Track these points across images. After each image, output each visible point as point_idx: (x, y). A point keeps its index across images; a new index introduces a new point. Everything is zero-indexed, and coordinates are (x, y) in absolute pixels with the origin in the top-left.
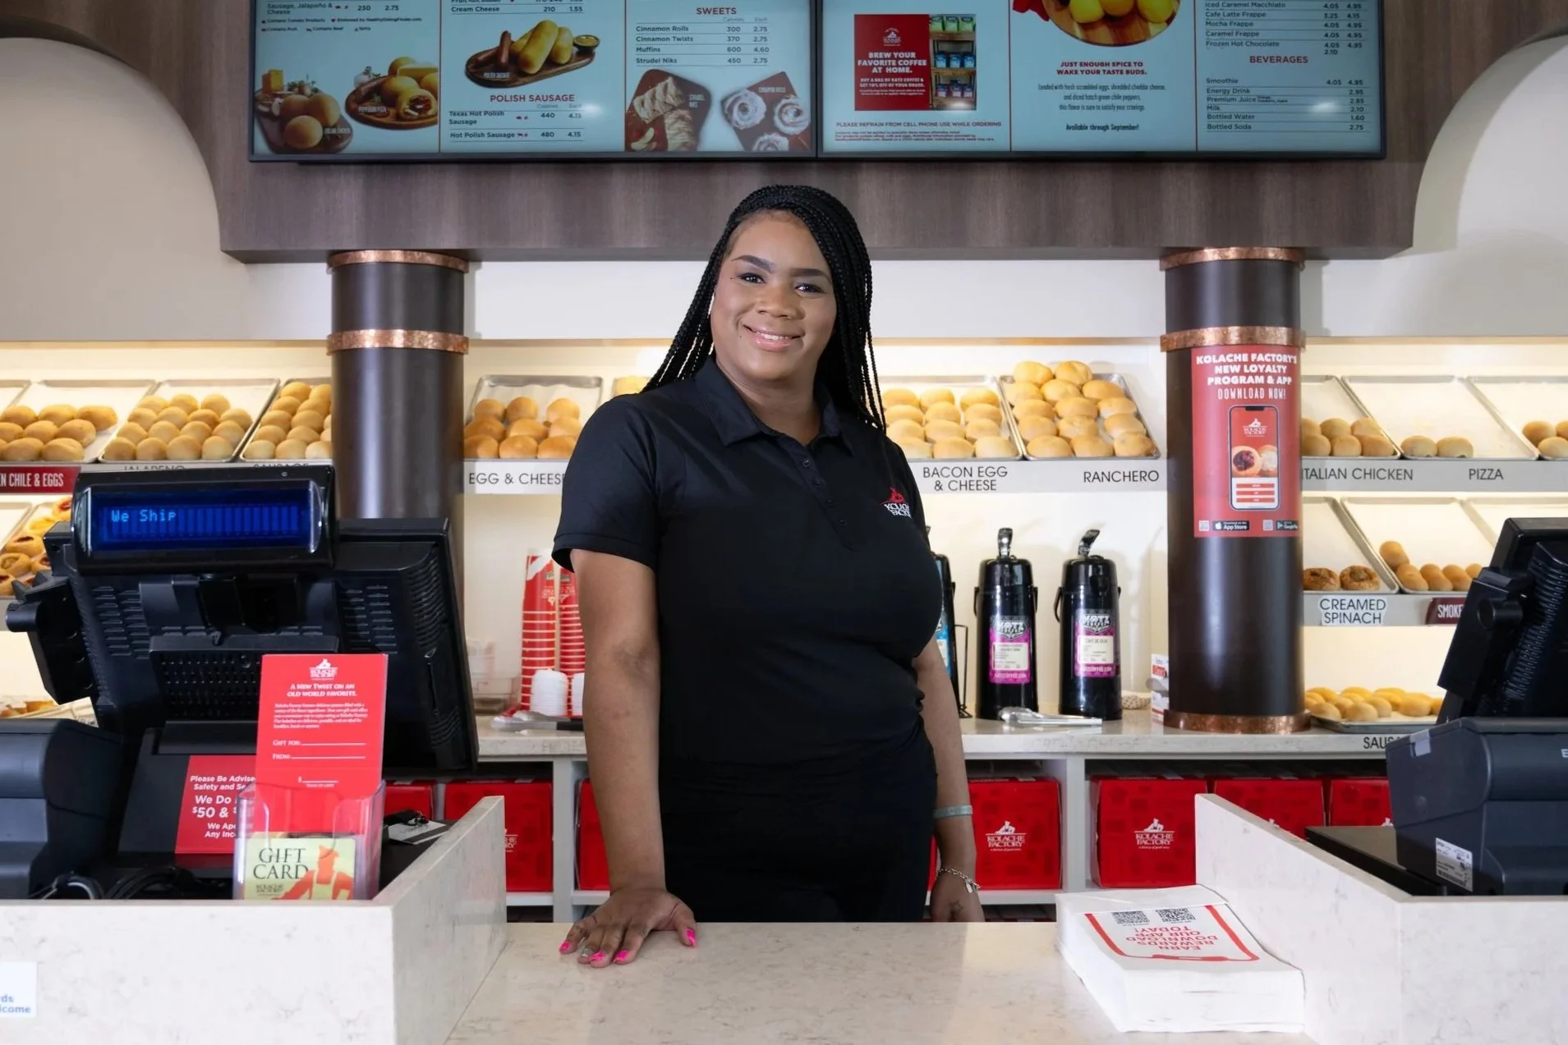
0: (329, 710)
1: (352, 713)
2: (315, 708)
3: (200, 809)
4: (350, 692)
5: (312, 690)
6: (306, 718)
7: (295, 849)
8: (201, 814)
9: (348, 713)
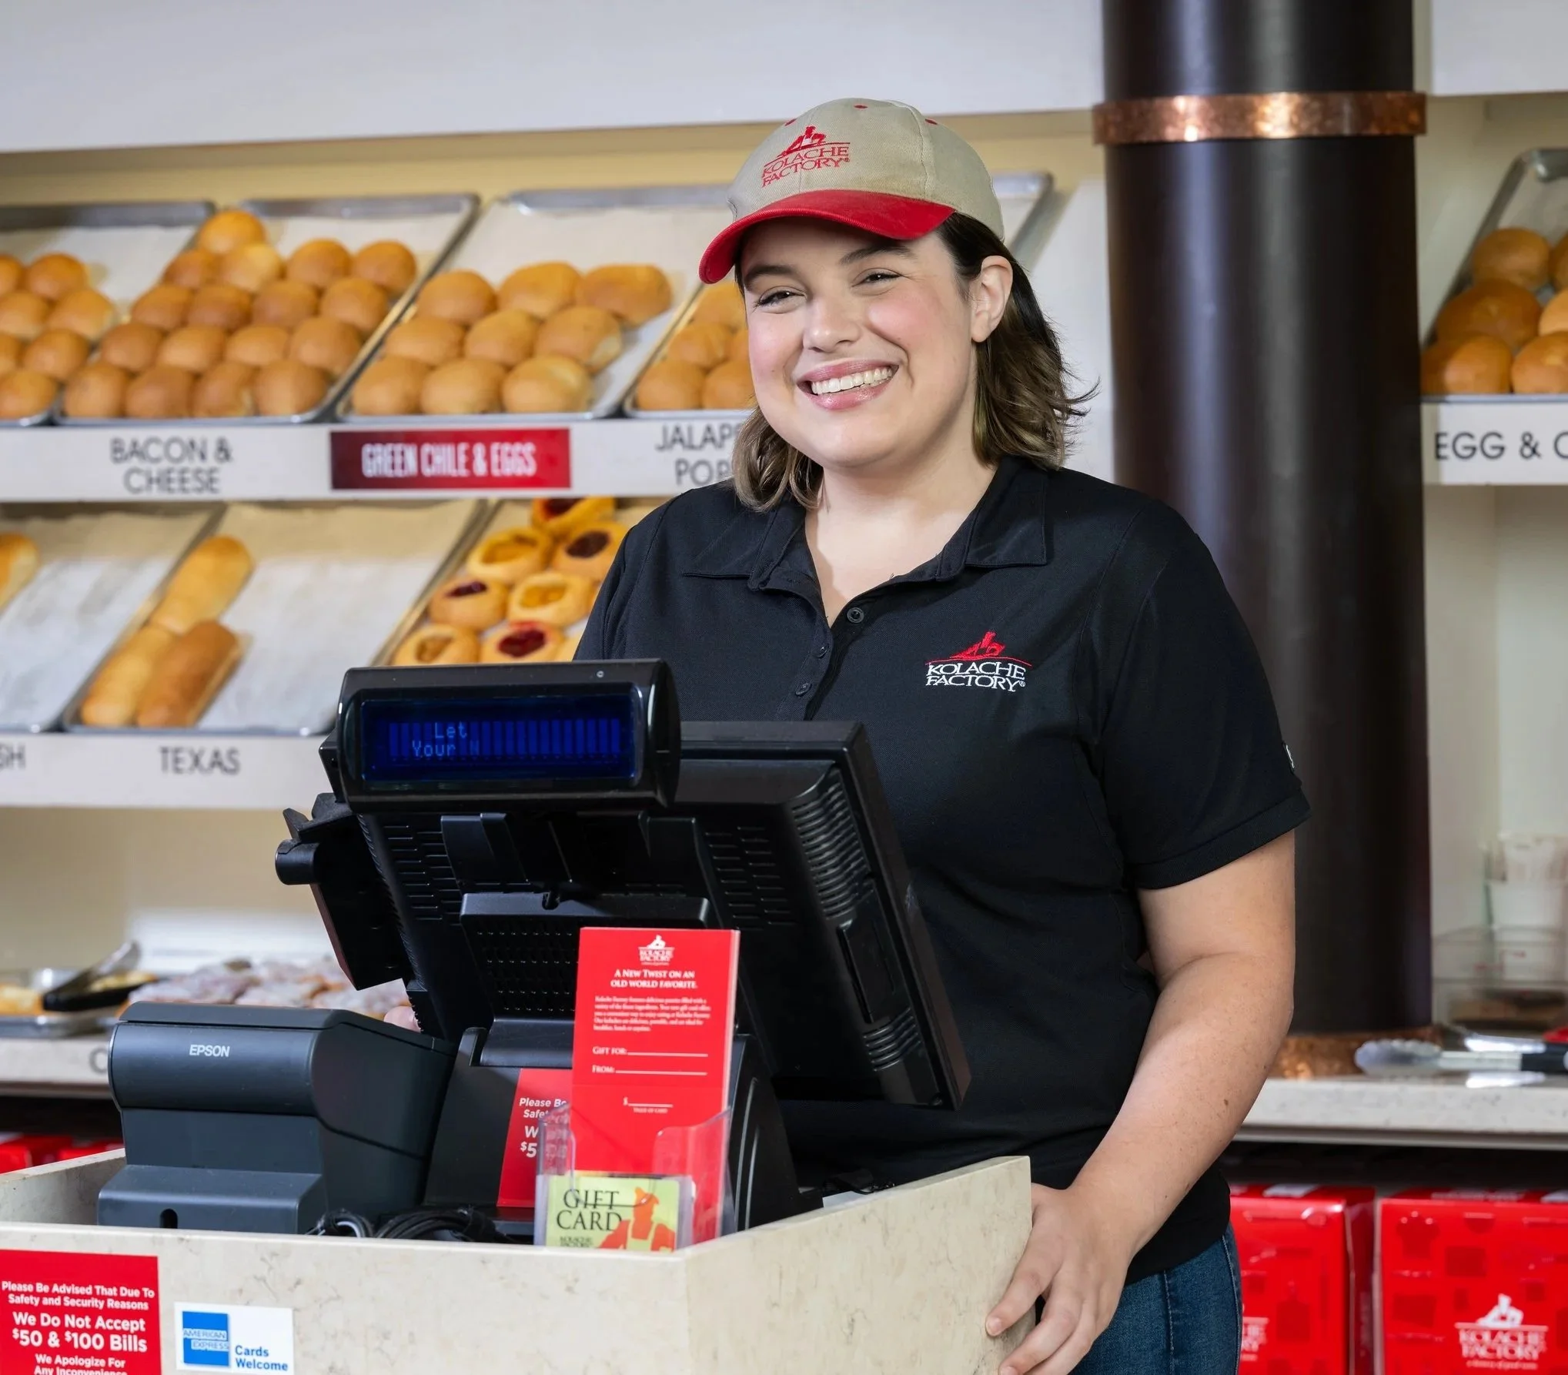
0: (663, 1007)
1: (692, 1012)
2: (645, 1004)
3: (531, 1145)
4: (689, 983)
5: (642, 978)
6: (634, 1017)
7: (607, 1192)
8: (531, 1152)
9: (686, 1012)
